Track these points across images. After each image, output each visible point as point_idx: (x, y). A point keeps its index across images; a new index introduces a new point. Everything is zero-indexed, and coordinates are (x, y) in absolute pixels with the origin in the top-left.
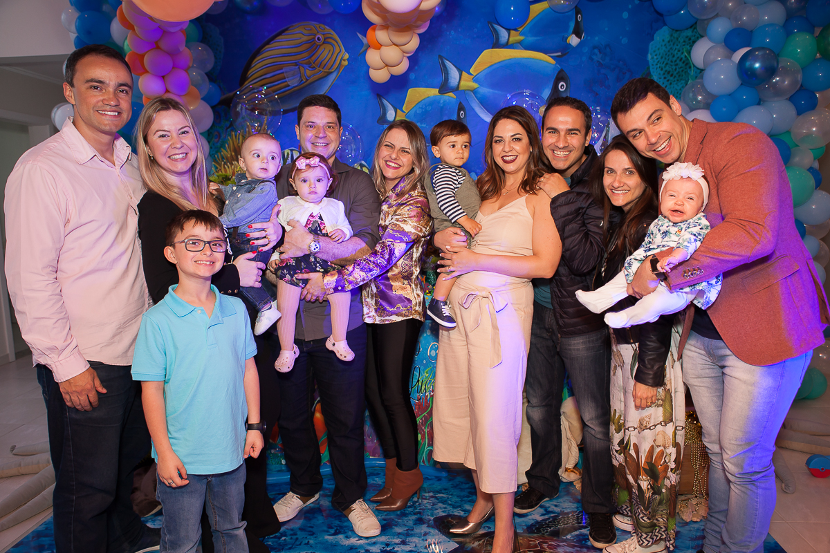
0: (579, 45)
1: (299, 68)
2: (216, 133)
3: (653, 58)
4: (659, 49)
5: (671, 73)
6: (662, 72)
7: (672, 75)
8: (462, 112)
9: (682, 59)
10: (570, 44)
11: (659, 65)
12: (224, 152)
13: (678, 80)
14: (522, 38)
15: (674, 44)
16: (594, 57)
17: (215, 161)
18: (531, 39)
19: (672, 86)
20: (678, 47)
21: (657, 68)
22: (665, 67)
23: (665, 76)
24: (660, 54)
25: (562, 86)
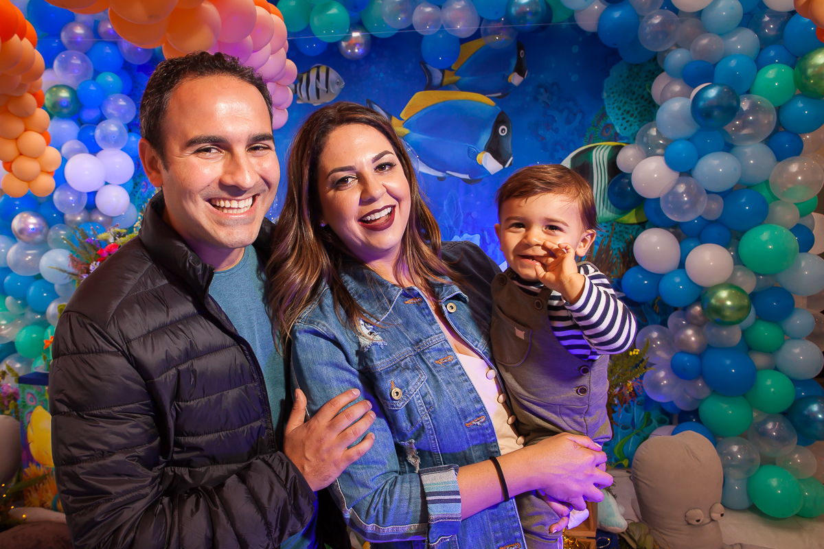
3: (609, 96)
4: (616, 86)
5: (631, 113)
6: (620, 112)
7: (632, 116)
9: (643, 97)
10: (511, 84)
11: (616, 105)
14: (457, 78)
15: (634, 80)
16: (539, 97)
18: (467, 80)
19: (633, 127)
21: (614, 108)
22: (623, 106)
23: (623, 116)
24: (617, 92)
25: (503, 130)
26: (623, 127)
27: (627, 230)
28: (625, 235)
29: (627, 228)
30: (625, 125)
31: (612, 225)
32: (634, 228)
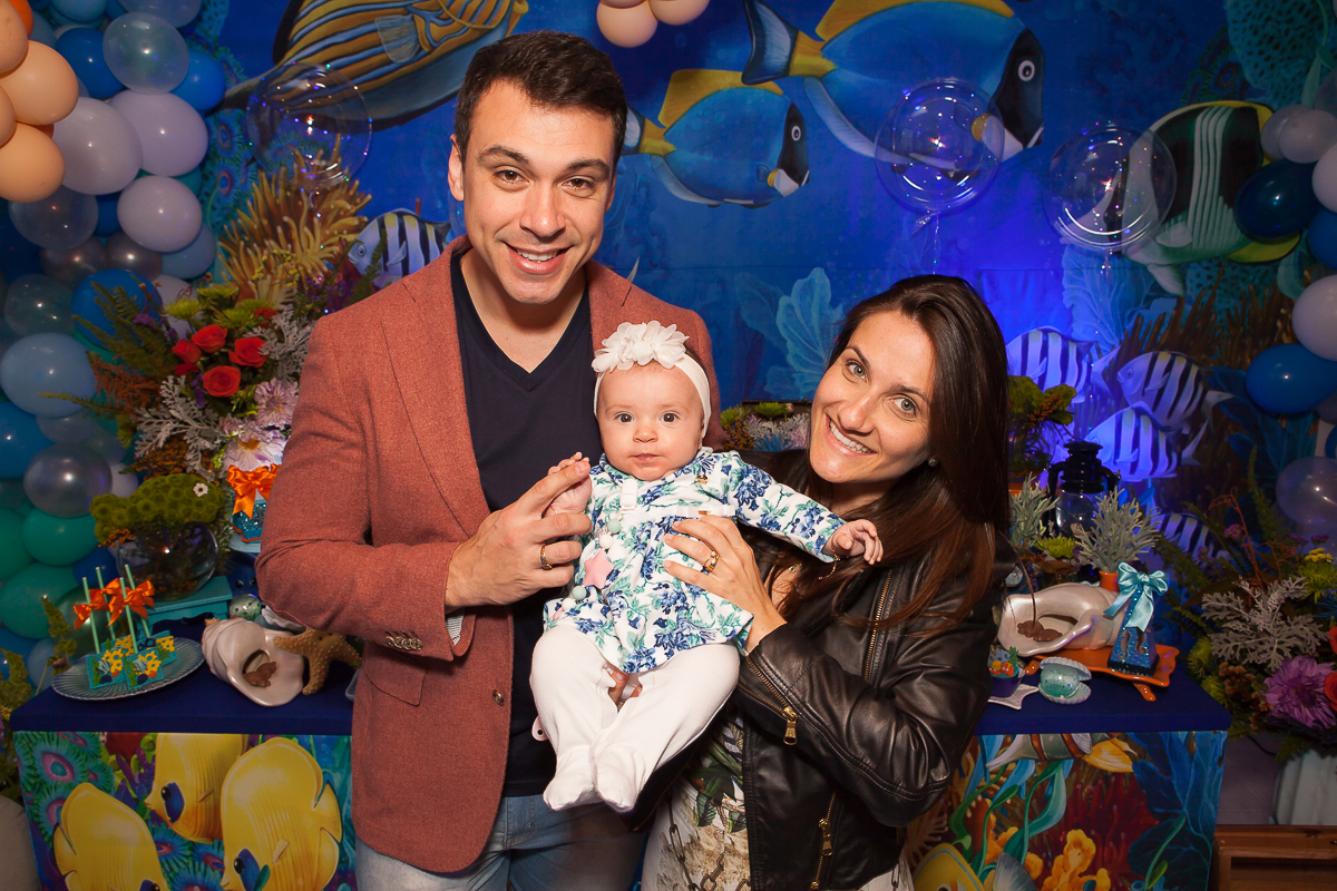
1: (413, 19)
2: (224, 174)
5: (1275, 41)
6: (1256, 39)
7: (1276, 47)
8: (796, 128)
9: (1303, 6)
11: (1248, 24)
12: (243, 219)
13: (1289, 58)
17: (224, 238)
19: (1275, 71)
21: (1244, 30)
22: (1263, 26)
23: (1262, 47)
25: (1026, 69)
26: (1258, 70)
27: (1245, 275)
28: (1241, 284)
29: (1245, 271)
30: (1263, 65)
31: (1219, 265)
32: (1259, 271)
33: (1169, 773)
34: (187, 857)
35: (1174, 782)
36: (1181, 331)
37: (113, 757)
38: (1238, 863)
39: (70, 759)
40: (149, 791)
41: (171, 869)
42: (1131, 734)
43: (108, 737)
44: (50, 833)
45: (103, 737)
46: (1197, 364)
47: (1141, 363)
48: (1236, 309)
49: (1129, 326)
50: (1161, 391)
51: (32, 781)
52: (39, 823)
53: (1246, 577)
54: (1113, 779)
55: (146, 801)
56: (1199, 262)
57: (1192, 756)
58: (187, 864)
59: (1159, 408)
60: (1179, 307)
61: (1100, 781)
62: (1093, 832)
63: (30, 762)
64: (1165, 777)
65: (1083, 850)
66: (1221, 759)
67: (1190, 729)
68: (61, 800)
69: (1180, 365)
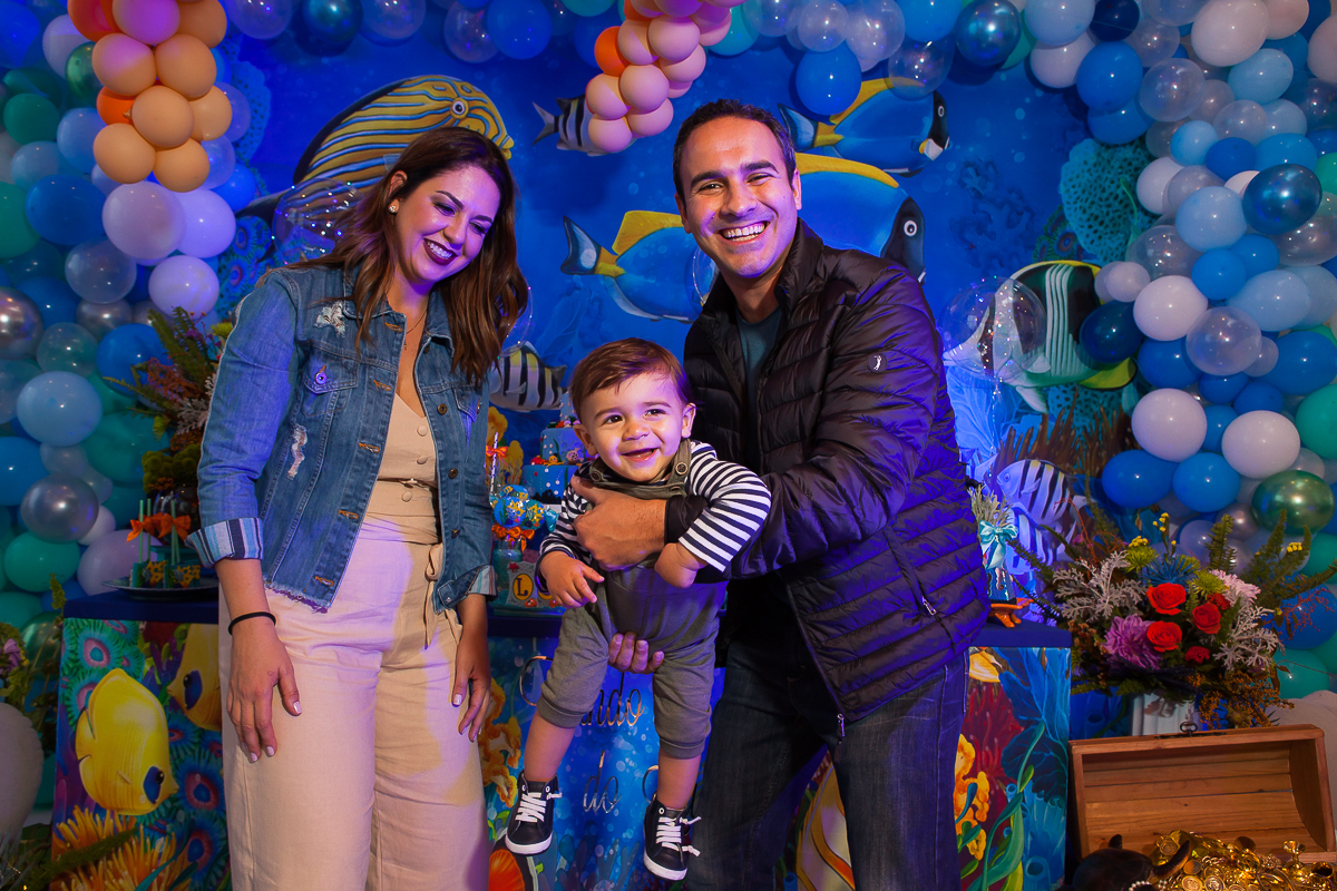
0: (941, 157)
3: (1068, 191)
4: (1078, 177)
5: (1100, 219)
6: (1085, 217)
7: (1101, 223)
9: (1117, 197)
10: (924, 155)
11: (1078, 205)
13: (1112, 233)
14: (839, 137)
15: (1103, 170)
16: (967, 181)
18: (854, 141)
19: (1102, 241)
20: (1110, 176)
21: (1076, 209)
22: (1089, 208)
23: (1090, 223)
24: (1080, 185)
25: (910, 228)
26: (1090, 240)
27: (1095, 399)
28: (1093, 406)
29: (1095, 396)
30: (1093, 236)
31: (1074, 389)
32: (1106, 396)
33: (1028, 684)
34: (195, 744)
35: (1033, 692)
36: (1048, 443)
37: (148, 645)
38: (1087, 759)
39: (109, 645)
40: (173, 678)
41: (179, 756)
42: (996, 649)
43: (147, 626)
44: (75, 718)
45: (142, 626)
46: (1063, 472)
47: (1016, 469)
48: (1091, 427)
49: (1004, 437)
50: (1035, 494)
51: (71, 665)
52: (69, 706)
53: (1085, 558)
54: (985, 688)
55: (169, 688)
56: (1057, 386)
57: (1044, 669)
58: (193, 751)
59: (1034, 509)
60: (1044, 423)
61: (974, 690)
62: (972, 737)
63: (73, 647)
64: (1025, 688)
65: (965, 754)
66: (1067, 673)
67: (1041, 647)
68: (93, 684)
69: (1049, 471)
